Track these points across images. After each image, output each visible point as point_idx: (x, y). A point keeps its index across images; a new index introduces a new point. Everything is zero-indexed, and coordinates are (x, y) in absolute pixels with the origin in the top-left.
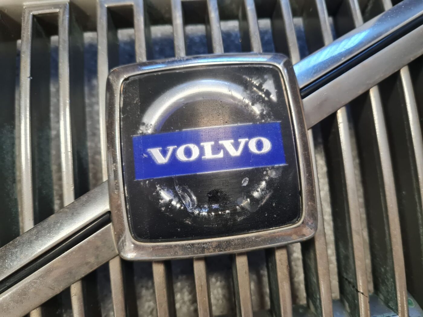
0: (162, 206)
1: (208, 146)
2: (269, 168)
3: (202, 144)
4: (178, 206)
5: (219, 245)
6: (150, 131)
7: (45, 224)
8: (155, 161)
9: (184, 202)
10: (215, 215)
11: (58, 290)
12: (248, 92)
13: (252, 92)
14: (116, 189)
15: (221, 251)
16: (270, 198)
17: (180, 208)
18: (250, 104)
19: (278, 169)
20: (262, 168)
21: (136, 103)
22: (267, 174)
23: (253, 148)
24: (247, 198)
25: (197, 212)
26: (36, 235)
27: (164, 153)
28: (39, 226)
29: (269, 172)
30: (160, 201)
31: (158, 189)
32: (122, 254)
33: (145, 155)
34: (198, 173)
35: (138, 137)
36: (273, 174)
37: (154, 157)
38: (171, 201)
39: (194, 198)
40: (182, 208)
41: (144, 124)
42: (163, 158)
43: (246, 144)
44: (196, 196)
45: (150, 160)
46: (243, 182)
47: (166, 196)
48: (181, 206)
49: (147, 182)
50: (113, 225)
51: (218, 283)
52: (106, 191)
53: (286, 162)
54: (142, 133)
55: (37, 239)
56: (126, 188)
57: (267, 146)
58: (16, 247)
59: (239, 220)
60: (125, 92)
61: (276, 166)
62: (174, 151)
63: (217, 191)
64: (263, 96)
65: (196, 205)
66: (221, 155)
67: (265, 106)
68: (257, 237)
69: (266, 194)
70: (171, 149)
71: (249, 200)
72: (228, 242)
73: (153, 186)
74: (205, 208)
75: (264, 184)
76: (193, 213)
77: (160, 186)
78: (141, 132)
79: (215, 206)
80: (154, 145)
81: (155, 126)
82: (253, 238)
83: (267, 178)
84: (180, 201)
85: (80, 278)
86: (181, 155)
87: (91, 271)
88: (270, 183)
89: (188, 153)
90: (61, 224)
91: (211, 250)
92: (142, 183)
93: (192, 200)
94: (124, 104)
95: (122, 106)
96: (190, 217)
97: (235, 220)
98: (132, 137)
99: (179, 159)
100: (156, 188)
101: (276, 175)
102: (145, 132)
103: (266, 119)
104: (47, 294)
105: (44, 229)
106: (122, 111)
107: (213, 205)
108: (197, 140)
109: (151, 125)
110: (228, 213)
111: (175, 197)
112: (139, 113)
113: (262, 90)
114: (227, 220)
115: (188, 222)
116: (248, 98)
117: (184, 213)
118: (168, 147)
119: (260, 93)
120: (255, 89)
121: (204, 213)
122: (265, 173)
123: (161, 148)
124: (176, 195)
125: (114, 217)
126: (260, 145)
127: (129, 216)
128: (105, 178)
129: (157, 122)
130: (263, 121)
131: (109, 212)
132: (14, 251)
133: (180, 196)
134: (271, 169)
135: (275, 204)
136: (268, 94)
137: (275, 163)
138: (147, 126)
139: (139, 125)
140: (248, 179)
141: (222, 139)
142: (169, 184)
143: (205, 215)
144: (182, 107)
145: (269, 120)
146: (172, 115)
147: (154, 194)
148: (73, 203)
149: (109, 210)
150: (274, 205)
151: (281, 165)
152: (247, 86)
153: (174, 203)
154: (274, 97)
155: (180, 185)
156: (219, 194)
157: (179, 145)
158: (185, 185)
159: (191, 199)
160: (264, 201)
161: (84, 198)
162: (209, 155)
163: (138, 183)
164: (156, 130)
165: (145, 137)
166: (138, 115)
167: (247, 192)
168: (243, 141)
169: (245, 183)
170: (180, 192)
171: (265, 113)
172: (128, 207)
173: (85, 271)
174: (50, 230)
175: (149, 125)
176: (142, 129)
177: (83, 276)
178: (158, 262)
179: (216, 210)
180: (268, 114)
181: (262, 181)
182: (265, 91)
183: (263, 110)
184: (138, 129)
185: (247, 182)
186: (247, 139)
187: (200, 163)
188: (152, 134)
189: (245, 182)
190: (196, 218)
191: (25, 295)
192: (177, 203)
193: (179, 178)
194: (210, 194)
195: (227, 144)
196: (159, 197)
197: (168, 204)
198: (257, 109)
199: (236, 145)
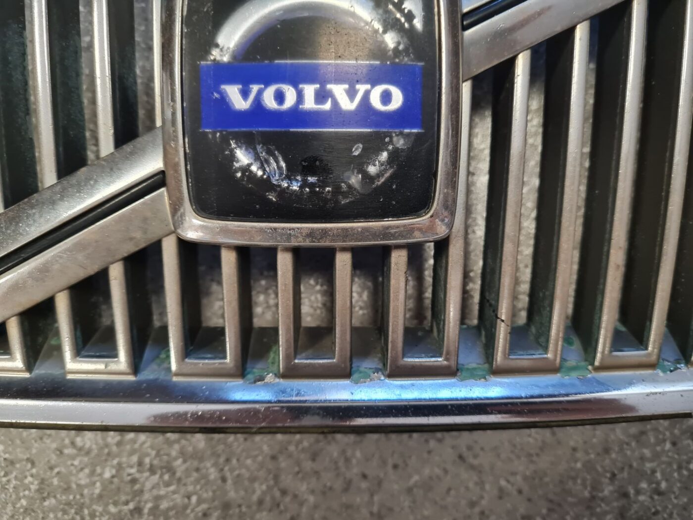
0: (236, 171)
1: (309, 90)
2: (395, 132)
3: (301, 86)
4: (260, 173)
5: (311, 234)
6: (226, 59)
7: (73, 179)
8: (230, 104)
9: (267, 169)
10: (310, 192)
11: (92, 269)
12: (381, 11)
13: (387, 11)
14: (174, 141)
15: (314, 242)
16: (391, 177)
17: (262, 176)
18: (381, 30)
19: (409, 135)
20: (384, 133)
21: (207, 10)
22: (391, 142)
23: (376, 101)
24: (358, 173)
25: (286, 185)
26: (61, 195)
27: (245, 94)
28: (65, 182)
29: (395, 139)
30: (235, 163)
31: (233, 145)
32: (179, 231)
33: (216, 95)
34: (292, 130)
35: (208, 66)
36: (400, 143)
37: (230, 99)
38: (249, 165)
39: (283, 164)
40: (265, 177)
41: (217, 46)
42: (243, 102)
43: (367, 94)
44: (285, 162)
45: (224, 101)
46: (354, 149)
47: (243, 157)
48: (264, 174)
49: (218, 134)
50: (168, 191)
51: (318, 288)
52: (160, 141)
53: (421, 127)
54: (215, 60)
55: (62, 199)
56: (187, 140)
57: (398, 99)
58: (32, 207)
59: (342, 203)
61: (407, 131)
62: (260, 93)
63: (315, 159)
64: (403, 20)
65: (284, 176)
66: (327, 106)
67: (402, 37)
68: (365, 229)
69: (385, 170)
70: (255, 88)
71: (360, 176)
72: (325, 232)
73: (225, 141)
74: (297, 181)
75: (384, 155)
76: (280, 186)
77: (236, 143)
78: (212, 58)
79: (311, 179)
80: (231, 81)
81: (234, 51)
82: (360, 230)
83: (390, 147)
84: (262, 167)
85: (121, 257)
86: (269, 101)
87: (137, 249)
88: (394, 156)
89: (280, 97)
90: (96, 181)
91: (301, 239)
92: (210, 136)
93: (279, 168)
94: (188, 11)
95: (185, 13)
96: (275, 191)
97: (337, 202)
98: (198, 65)
99: (264, 105)
100: (230, 145)
101: (404, 145)
102: (218, 58)
103: (401, 58)
104: (78, 274)
105: (72, 186)
106: (185, 21)
107: (309, 178)
109: (228, 48)
110: (329, 192)
111: (255, 160)
112: (210, 28)
113: (401, 11)
114: (326, 201)
115: (272, 197)
116: (379, 21)
118: (251, 86)
119: (398, 15)
120: (391, 7)
121: (295, 187)
122: (387, 140)
123: (240, 86)
124: (257, 158)
125: (170, 180)
126: (386, 98)
127: (190, 180)
128: (159, 123)
129: (236, 46)
130: (397, 60)
131: (162, 173)
132: (30, 212)
133: (263, 160)
134: (397, 135)
135: (397, 186)
136: (410, 16)
137: (405, 127)
138: (221, 50)
139: (210, 47)
140: (361, 146)
141: (330, 82)
142: (248, 141)
143: (295, 191)
144: (276, 26)
145: (406, 59)
146: (260, 37)
147: (227, 153)
148: (112, 153)
149: (163, 169)
150: (394, 187)
151: (415, 131)
153: (254, 168)
154: (418, 24)
155: (264, 144)
156: (318, 163)
157: (267, 84)
158: (270, 145)
160: (382, 180)
161: (128, 148)
162: (309, 103)
163: (206, 134)
164: (235, 57)
165: (218, 66)
166: (210, 32)
167: (360, 165)
168: (362, 88)
169: (357, 151)
170: (264, 154)
171: (401, 47)
172: (189, 167)
173: (130, 248)
174: (80, 188)
175: (225, 48)
176: (215, 54)
177: (126, 255)
178: (229, 247)
179: (312, 186)
180: (406, 50)
181: (383, 151)
182: (406, 11)
183: (399, 43)
184: (208, 52)
185: (360, 150)
186: (368, 87)
187: (297, 115)
188: (229, 63)
189: (356, 149)
191: (48, 271)
192: (258, 169)
193: (263, 134)
194: (305, 162)
195: (339, 90)
196: (232, 157)
197: (246, 169)
198: (390, 40)
199: (351, 94)
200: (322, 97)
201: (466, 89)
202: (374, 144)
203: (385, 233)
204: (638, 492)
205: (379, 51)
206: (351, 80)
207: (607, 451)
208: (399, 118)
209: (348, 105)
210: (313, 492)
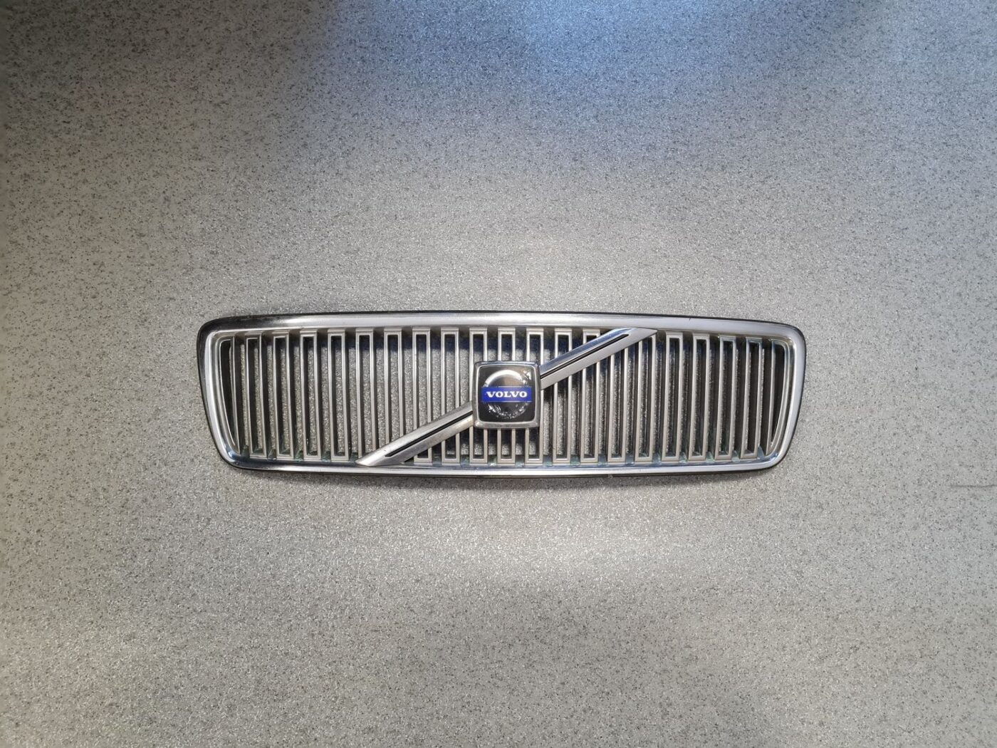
1: (506, 393)
3: (504, 392)
11: (452, 435)
15: (506, 427)
23: (521, 395)
27: (492, 394)
28: (447, 414)
32: (475, 425)
34: (502, 402)
36: (527, 404)
47: (491, 408)
50: (473, 416)
55: (447, 418)
57: (526, 395)
58: (439, 420)
60: (480, 372)
61: (528, 401)
66: (510, 396)
70: (494, 392)
80: (489, 391)
85: (459, 432)
86: (497, 395)
89: (499, 394)
104: (448, 436)
106: (479, 378)
108: (503, 390)
117: (497, 414)
123: (491, 392)
125: (474, 413)
126: (523, 394)
141: (510, 391)
142: (493, 404)
149: (472, 411)
151: (530, 402)
152: (521, 373)
154: (530, 378)
157: (497, 391)
159: (499, 409)
161: (464, 406)
162: (506, 396)
167: (517, 409)
168: (518, 392)
169: (517, 406)
173: (462, 430)
187: (503, 398)
190: (500, 416)
191: (441, 436)
195: (513, 393)
196: (489, 408)
197: (491, 411)
198: (524, 382)
199: (515, 393)
200: (509, 394)
201: (542, 392)
202: (520, 404)
203: (524, 425)
204: (611, 517)
205: (522, 385)
206: (515, 390)
207: (599, 503)
208: (526, 399)
209: (515, 396)
210: (503, 515)
